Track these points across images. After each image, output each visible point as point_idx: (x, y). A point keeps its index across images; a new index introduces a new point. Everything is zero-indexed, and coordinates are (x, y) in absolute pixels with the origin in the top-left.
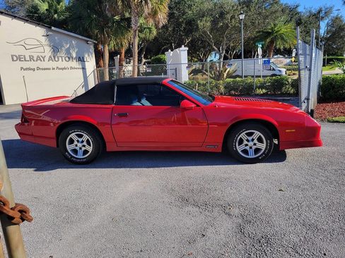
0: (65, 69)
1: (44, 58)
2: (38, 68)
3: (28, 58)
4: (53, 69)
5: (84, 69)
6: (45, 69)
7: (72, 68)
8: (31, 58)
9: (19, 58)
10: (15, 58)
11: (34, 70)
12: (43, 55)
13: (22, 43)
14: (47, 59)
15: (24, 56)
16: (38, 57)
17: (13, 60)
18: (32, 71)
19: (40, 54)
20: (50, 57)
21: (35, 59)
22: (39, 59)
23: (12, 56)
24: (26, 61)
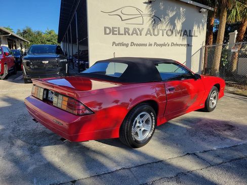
0: (164, 45)
2: (133, 44)
3: (122, 31)
4: (150, 45)
5: (189, 45)
6: (140, 45)
7: (173, 44)
8: (126, 31)
9: (113, 31)
10: (108, 31)
11: (127, 45)
12: (141, 27)
13: (119, 12)
14: (144, 32)
15: (119, 28)
16: (135, 29)
17: (105, 33)
18: (125, 47)
19: (137, 26)
20: (149, 30)
21: (131, 32)
22: (135, 32)
23: (105, 28)
24: (119, 34)
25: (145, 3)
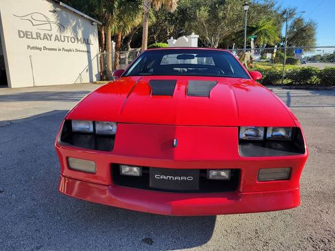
0: (70, 50)
1: (50, 36)
2: (45, 48)
3: (35, 36)
4: (60, 50)
5: (88, 52)
6: (51, 49)
7: (77, 50)
8: (38, 36)
9: (26, 35)
10: (22, 35)
11: (40, 49)
12: (50, 33)
13: (29, 17)
14: (53, 38)
15: (31, 33)
16: (45, 35)
17: (20, 37)
18: (39, 51)
19: (47, 32)
20: (57, 36)
21: (42, 36)
22: (45, 37)
23: (19, 32)
24: (32, 38)
25: (50, 11)
